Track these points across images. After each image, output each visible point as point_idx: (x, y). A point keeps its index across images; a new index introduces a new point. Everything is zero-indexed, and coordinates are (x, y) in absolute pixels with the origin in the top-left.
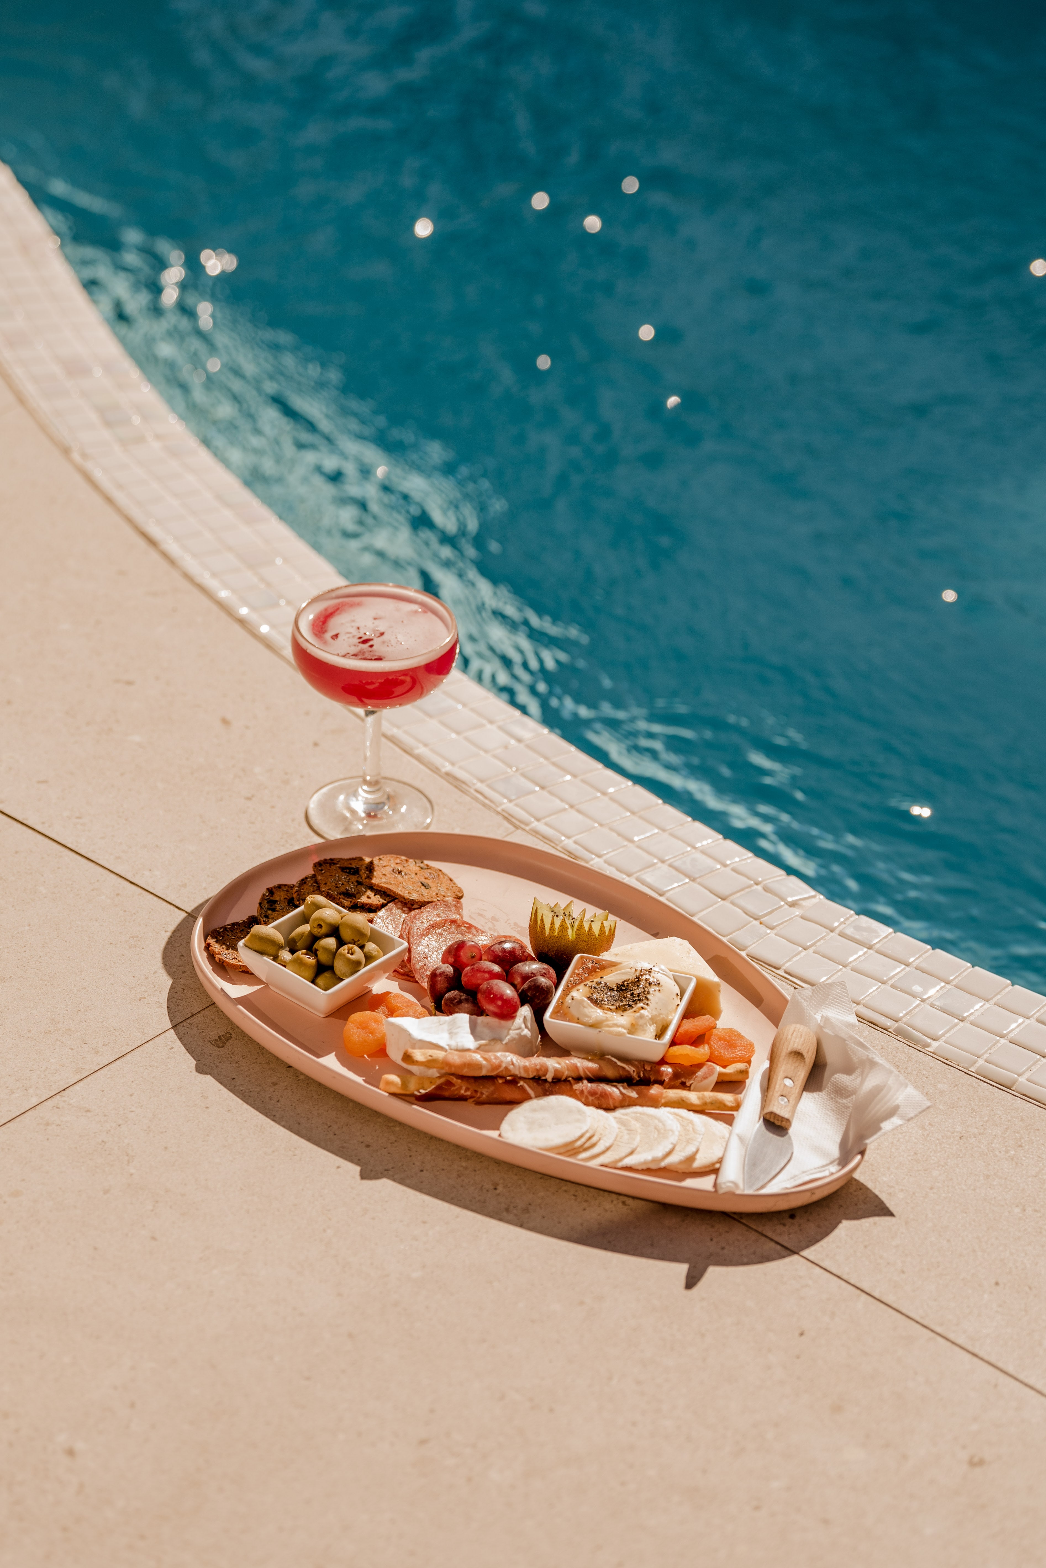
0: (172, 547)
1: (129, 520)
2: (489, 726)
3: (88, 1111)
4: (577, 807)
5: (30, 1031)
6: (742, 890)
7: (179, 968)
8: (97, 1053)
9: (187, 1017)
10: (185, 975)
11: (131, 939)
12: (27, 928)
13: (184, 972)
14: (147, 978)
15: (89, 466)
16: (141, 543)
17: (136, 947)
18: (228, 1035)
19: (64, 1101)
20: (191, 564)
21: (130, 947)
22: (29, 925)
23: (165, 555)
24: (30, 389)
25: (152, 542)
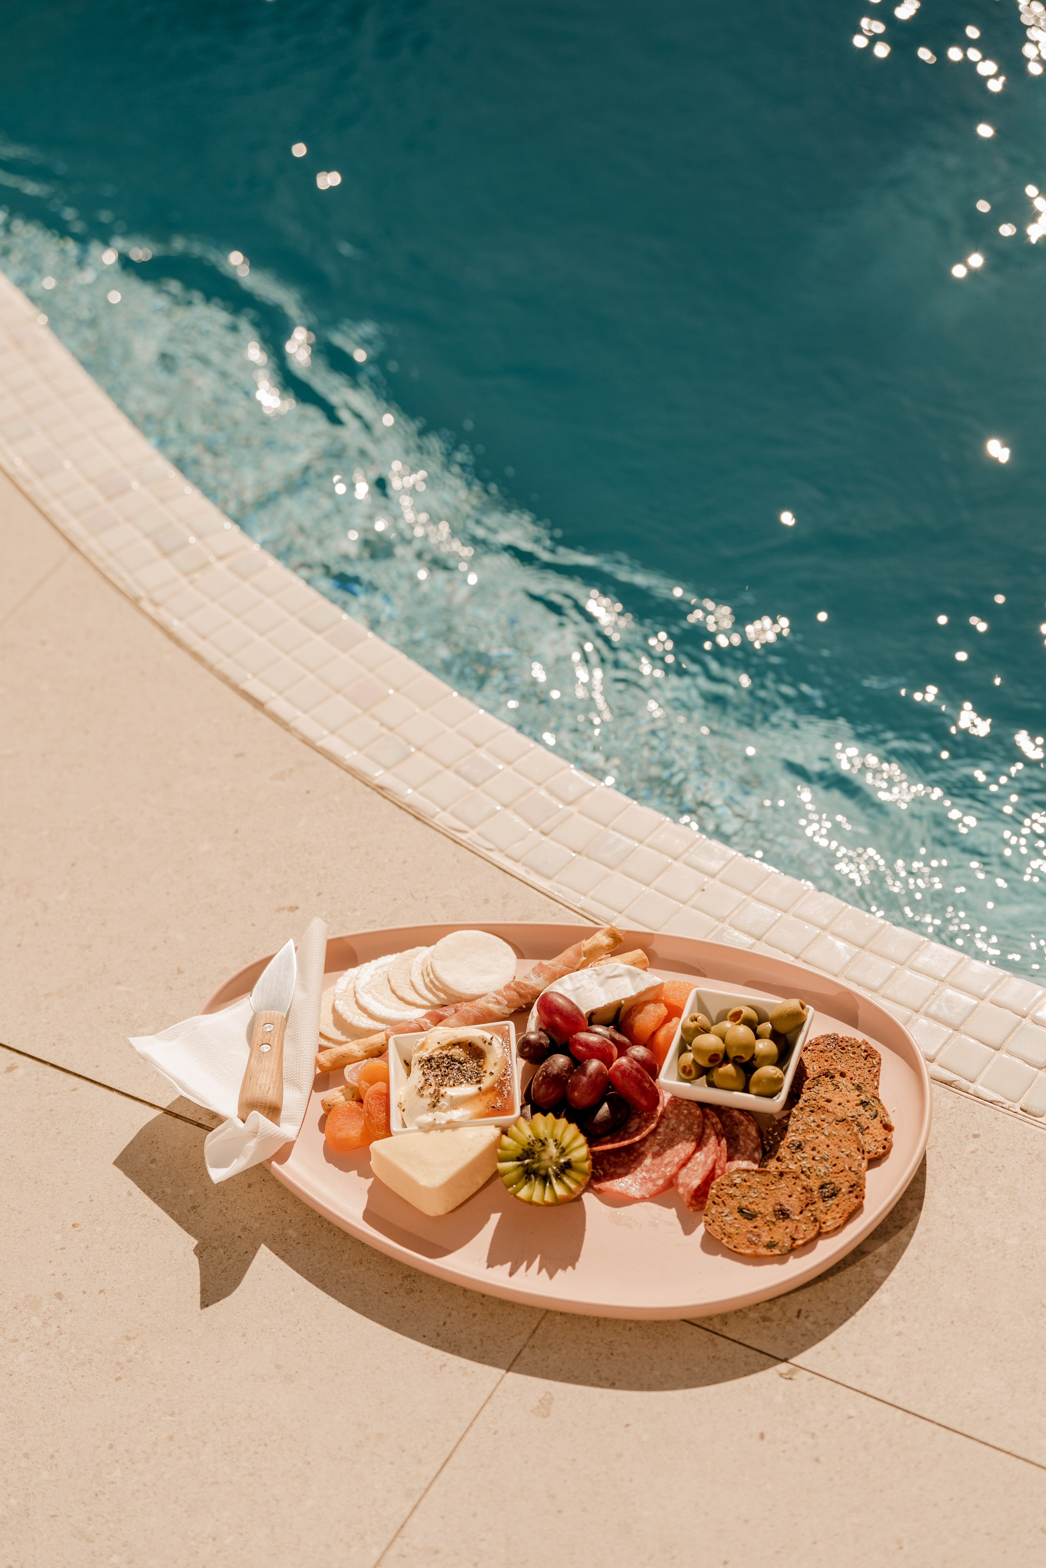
0: (280, 706)
1: (225, 679)
2: (675, 864)
3: (437, 1552)
4: (802, 956)
5: (340, 1448)
6: (1013, 1031)
7: (468, 1310)
8: (420, 1462)
9: (498, 1380)
10: (476, 1319)
11: (405, 1280)
12: (292, 1294)
13: (474, 1315)
14: (438, 1335)
15: (163, 615)
16: (247, 707)
17: (413, 1291)
18: (549, 1397)
19: (407, 1544)
20: (305, 724)
21: (407, 1294)
22: (294, 1290)
23: (275, 717)
24: (74, 526)
25: (258, 705)
